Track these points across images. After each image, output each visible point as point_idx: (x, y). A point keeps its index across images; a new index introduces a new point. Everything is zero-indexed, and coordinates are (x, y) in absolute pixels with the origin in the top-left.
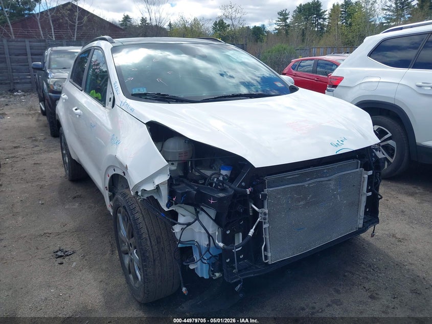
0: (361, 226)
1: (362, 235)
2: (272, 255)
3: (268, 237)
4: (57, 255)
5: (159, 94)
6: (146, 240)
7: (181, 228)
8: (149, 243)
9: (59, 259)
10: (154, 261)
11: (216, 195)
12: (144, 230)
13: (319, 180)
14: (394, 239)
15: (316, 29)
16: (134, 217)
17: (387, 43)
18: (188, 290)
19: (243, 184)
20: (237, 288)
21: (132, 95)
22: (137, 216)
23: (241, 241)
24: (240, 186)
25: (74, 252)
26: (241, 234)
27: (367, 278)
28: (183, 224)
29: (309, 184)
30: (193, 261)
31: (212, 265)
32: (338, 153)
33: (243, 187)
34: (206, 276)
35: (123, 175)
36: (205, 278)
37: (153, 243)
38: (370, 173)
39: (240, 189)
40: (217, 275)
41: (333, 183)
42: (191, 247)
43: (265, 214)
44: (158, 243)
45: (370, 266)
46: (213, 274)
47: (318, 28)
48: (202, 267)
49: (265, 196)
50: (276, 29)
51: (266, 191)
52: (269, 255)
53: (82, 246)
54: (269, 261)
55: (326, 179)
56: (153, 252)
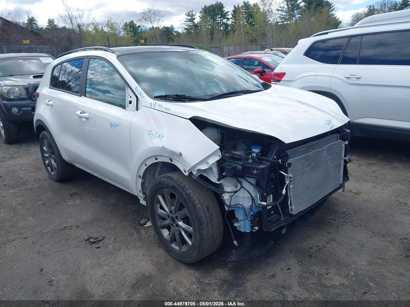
0: (341, 182)
1: (332, 195)
2: (296, 208)
3: (292, 195)
4: (90, 242)
5: (177, 95)
6: (200, 208)
7: (230, 195)
8: (202, 211)
9: (93, 245)
10: (208, 224)
11: (258, 167)
12: (197, 202)
13: (317, 150)
14: (352, 193)
15: (222, 28)
16: (186, 193)
17: (322, 45)
18: (238, 242)
19: (275, 157)
20: (283, 232)
21: (155, 97)
22: (189, 191)
23: (272, 201)
24: (273, 158)
25: (104, 238)
26: (272, 195)
27: (345, 222)
28: (232, 192)
29: (312, 154)
30: (237, 220)
31: (252, 221)
32: (332, 129)
33: (276, 159)
34: (248, 230)
35: (170, 162)
36: (248, 232)
37: (205, 211)
38: (347, 142)
39: (274, 160)
40: (257, 228)
41: (325, 152)
42: (234, 210)
43: (290, 178)
44: (208, 210)
45: (344, 214)
46: (253, 229)
47: (223, 27)
48: (245, 223)
49: (290, 165)
50: (185, 29)
51: (290, 161)
52: (293, 208)
53: (108, 232)
54: (294, 213)
55: (320, 150)
56: (206, 217)
